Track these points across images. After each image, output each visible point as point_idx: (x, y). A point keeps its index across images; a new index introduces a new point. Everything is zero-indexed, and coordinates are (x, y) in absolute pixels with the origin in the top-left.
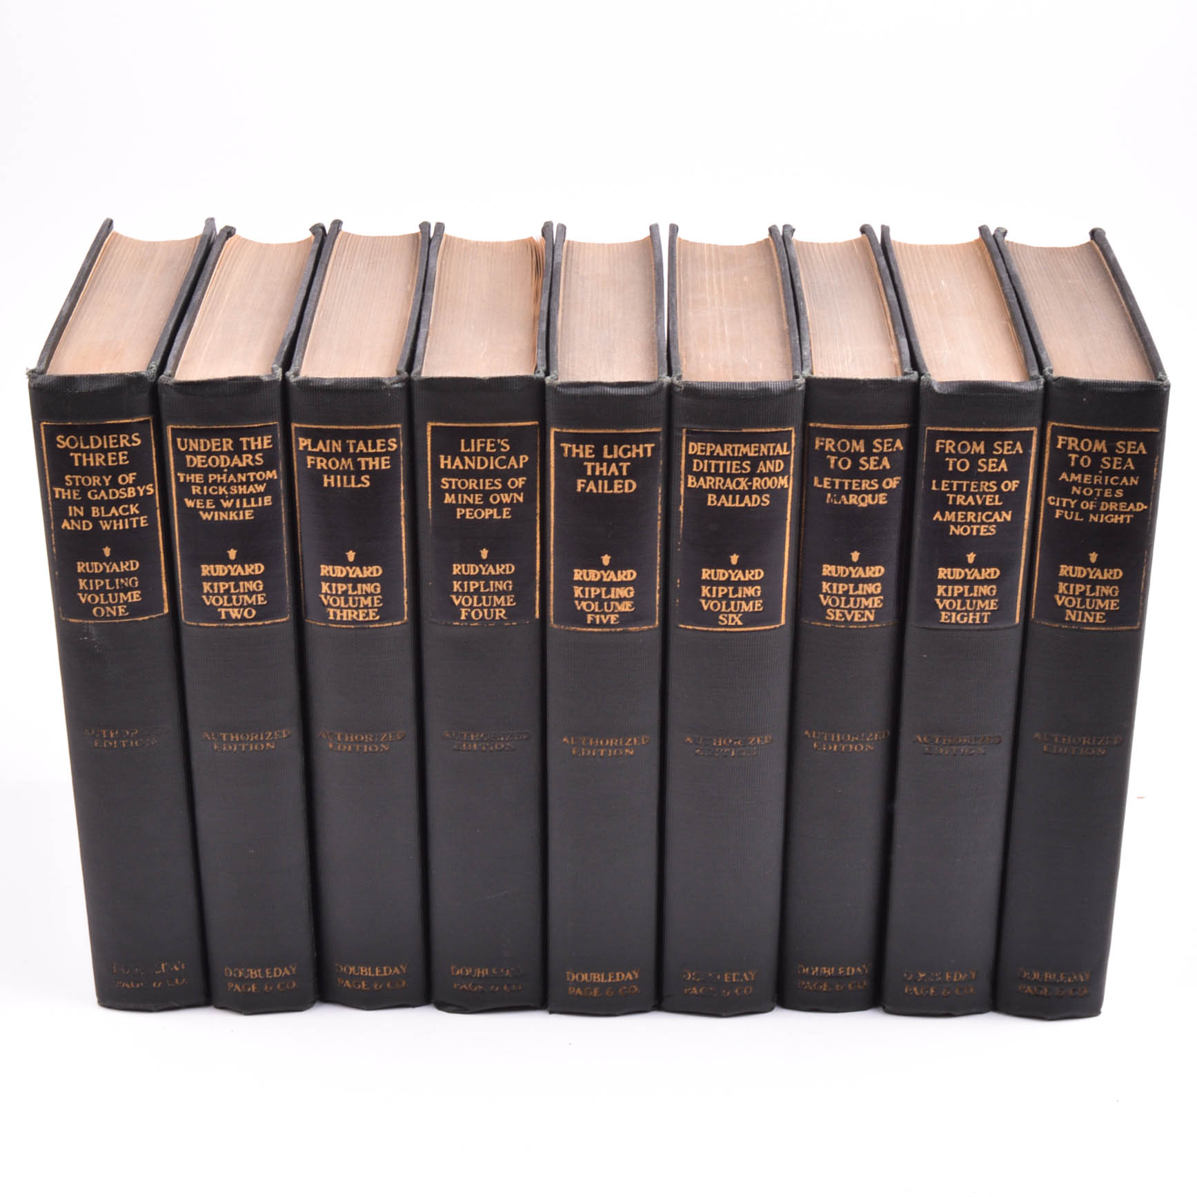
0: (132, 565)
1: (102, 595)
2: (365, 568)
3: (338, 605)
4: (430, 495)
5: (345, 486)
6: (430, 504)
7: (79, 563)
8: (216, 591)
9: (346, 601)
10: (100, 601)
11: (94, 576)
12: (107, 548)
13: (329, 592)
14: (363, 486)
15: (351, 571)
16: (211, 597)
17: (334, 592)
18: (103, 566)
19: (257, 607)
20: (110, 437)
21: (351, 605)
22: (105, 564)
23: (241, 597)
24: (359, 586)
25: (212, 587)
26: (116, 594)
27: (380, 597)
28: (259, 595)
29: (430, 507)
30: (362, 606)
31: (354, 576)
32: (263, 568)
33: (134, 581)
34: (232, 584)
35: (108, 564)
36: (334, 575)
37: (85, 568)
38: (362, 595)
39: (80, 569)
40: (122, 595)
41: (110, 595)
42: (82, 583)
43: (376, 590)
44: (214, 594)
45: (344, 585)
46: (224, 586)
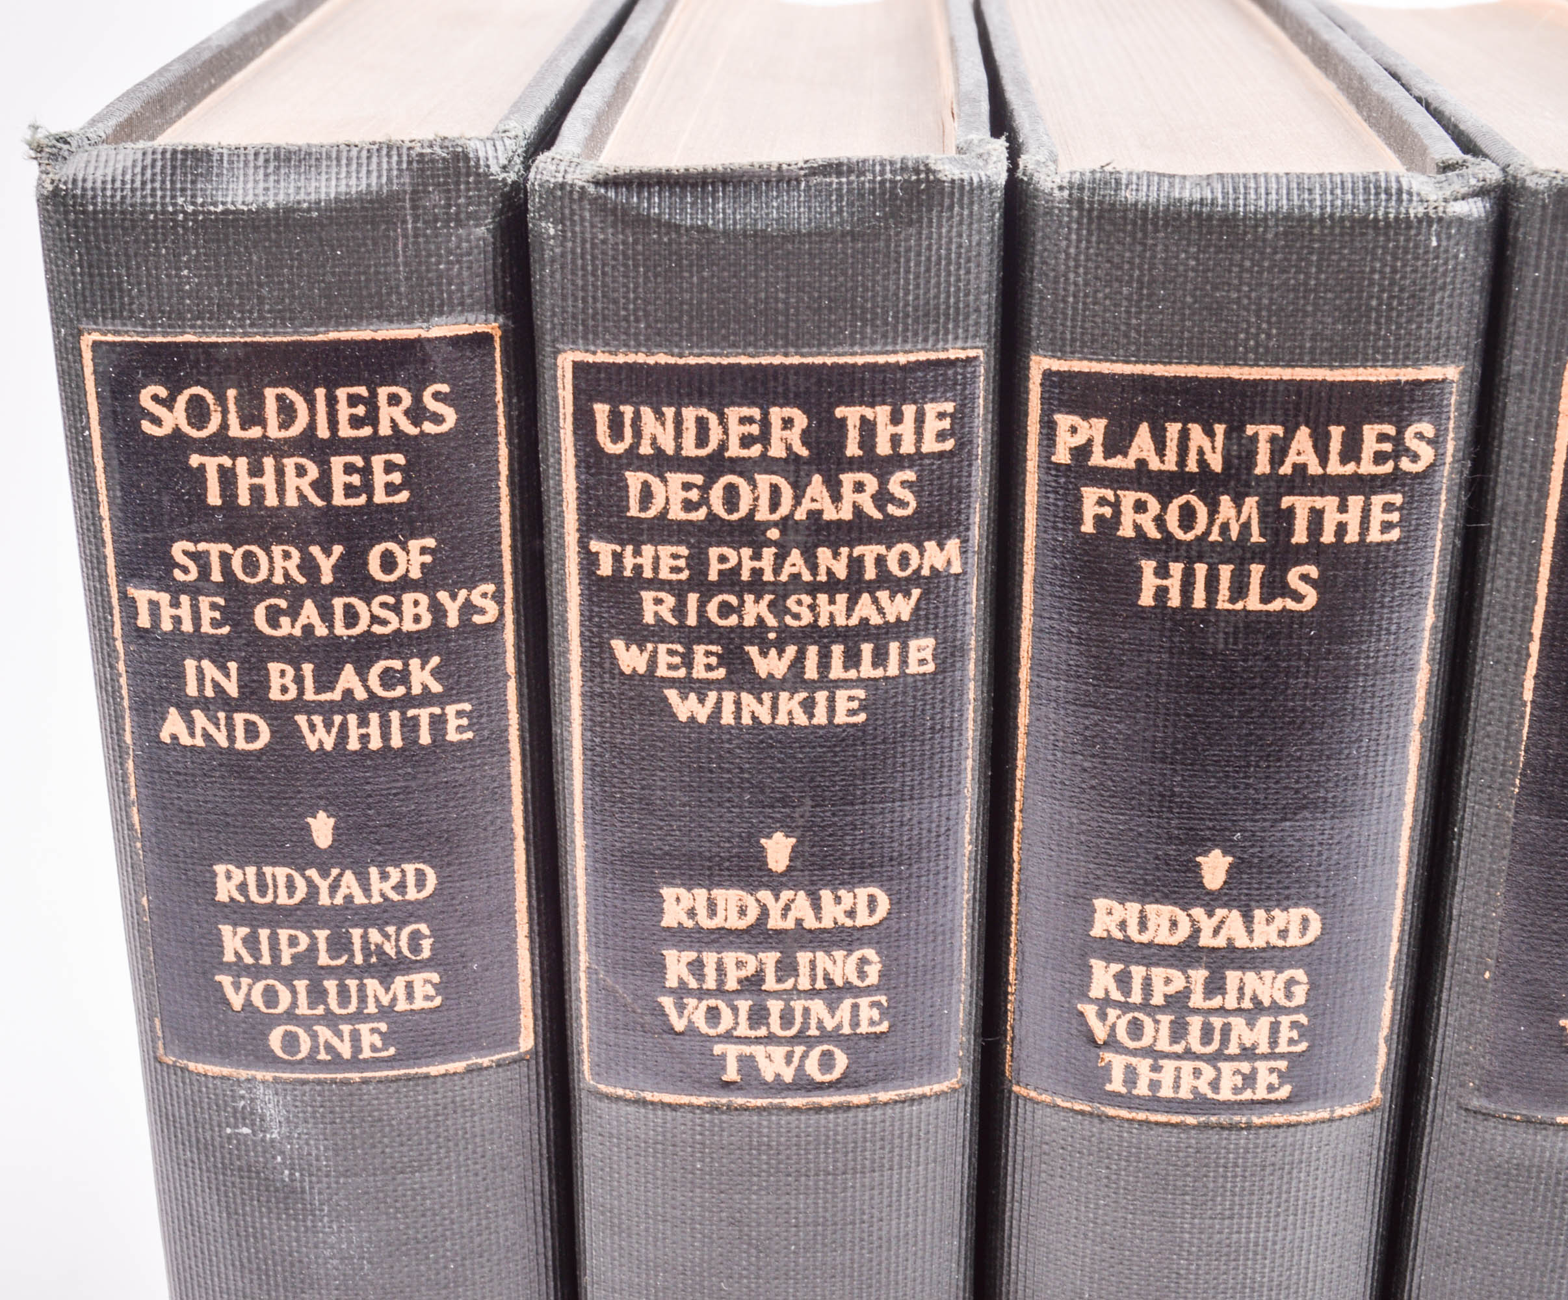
0: (411, 880)
1: (301, 985)
2: (1259, 914)
3: (1146, 1041)
4: (1535, 647)
5: (1223, 603)
6: (1529, 684)
7: (220, 869)
8: (711, 983)
9: (1179, 1031)
10: (294, 1004)
11: (275, 916)
12: (322, 815)
13: (1116, 995)
14: (1291, 604)
15: (1207, 925)
16: (691, 1002)
17: (1136, 997)
18: (310, 882)
19: (851, 1042)
20: (342, 393)
21: (1197, 1047)
22: (312, 873)
23: (798, 1005)
24: (1232, 977)
25: (697, 967)
26: (352, 984)
27: (1303, 1019)
28: (864, 1002)
29: (1528, 696)
30: (1233, 1049)
31: (1220, 942)
32: (884, 903)
33: (415, 937)
34: (770, 958)
35: (325, 874)
36: (1145, 938)
37: (243, 887)
38: (1239, 1011)
39: (225, 890)
40: (372, 985)
41: (331, 985)
42: (232, 940)
43: (1289, 995)
44: (702, 994)
45: (1176, 975)
46: (740, 964)
